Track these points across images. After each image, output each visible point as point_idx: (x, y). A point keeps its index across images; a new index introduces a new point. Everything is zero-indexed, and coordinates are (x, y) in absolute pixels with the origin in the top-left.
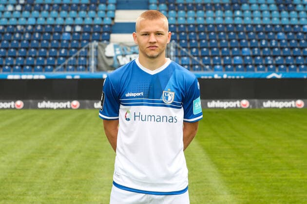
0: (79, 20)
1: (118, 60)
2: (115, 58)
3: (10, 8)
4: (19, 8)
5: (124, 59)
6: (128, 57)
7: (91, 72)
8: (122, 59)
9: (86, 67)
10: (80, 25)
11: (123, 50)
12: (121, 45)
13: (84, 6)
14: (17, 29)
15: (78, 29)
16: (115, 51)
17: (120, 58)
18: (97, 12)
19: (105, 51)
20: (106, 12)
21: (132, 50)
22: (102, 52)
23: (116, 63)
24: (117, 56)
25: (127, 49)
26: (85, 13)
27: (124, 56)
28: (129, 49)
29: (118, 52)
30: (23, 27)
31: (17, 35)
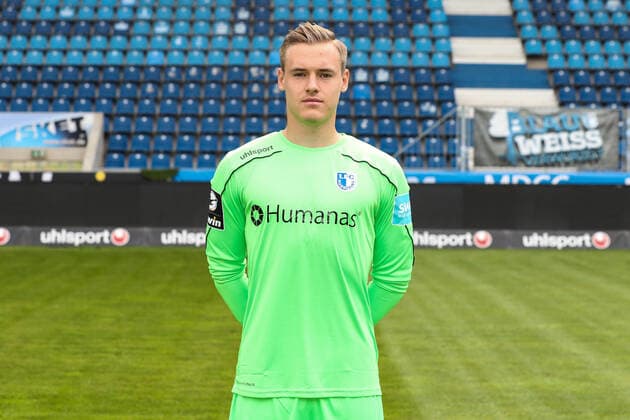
0: (379, 58)
1: (516, 145)
2: (509, 140)
3: (222, 29)
4: (241, 28)
5: (530, 142)
6: (538, 138)
7: (460, 169)
8: (524, 142)
9: (450, 159)
10: (386, 68)
11: (528, 123)
12: (524, 114)
13: (381, 26)
14: (250, 74)
15: (383, 76)
16: (510, 125)
17: (520, 140)
18: (414, 40)
19: (488, 126)
20: (434, 40)
21: (546, 125)
22: (482, 127)
23: (513, 151)
24: (515, 135)
25: (535, 122)
26: (390, 42)
27: (529, 135)
28: (539, 121)
29: (517, 129)
30: (262, 72)
31: (256, 88)
